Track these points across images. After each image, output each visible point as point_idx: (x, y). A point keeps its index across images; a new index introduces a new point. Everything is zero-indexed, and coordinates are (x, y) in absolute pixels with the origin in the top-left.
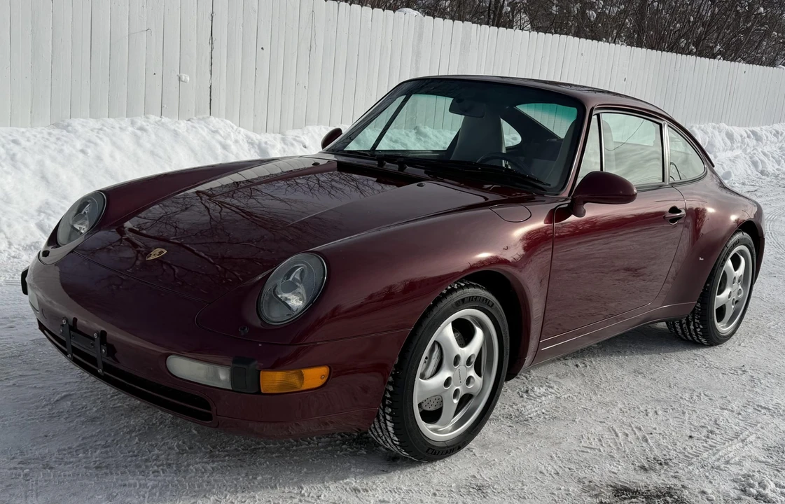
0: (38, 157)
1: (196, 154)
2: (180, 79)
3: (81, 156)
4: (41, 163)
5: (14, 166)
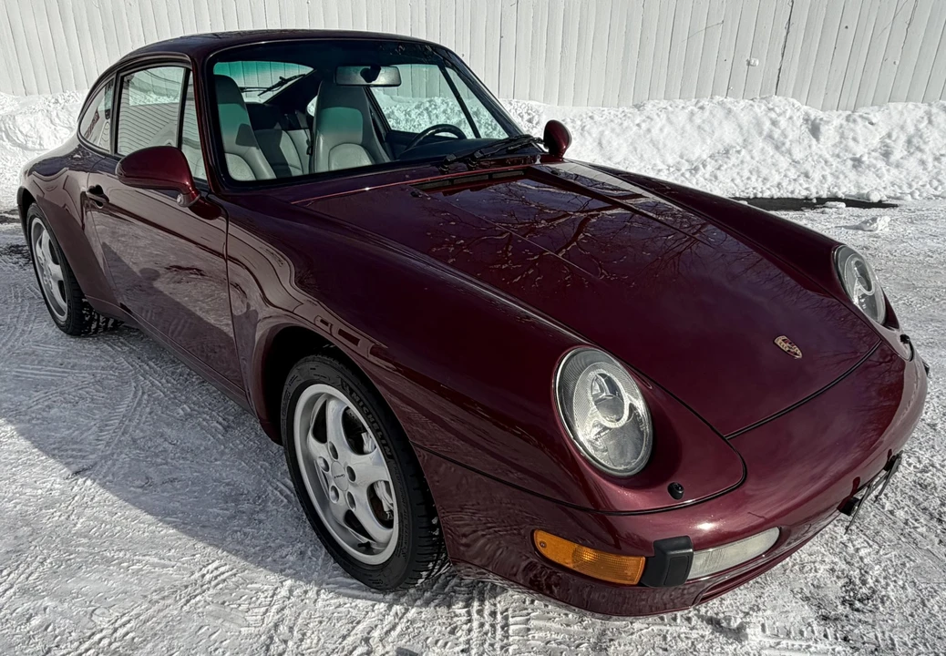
0: (601, 129)
1: (742, 129)
2: (749, 64)
3: (635, 128)
4: (602, 133)
5: (581, 134)
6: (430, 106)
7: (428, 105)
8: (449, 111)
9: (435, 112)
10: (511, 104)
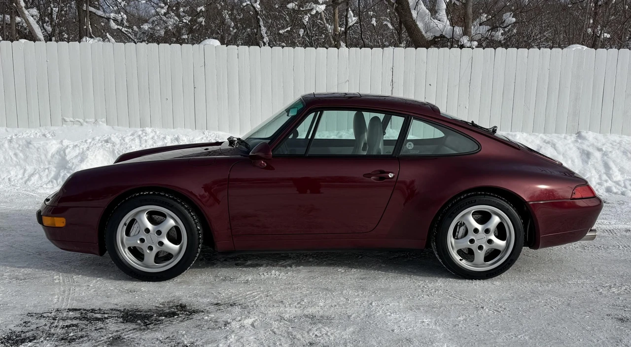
6: (142, 134)
7: (140, 133)
8: (156, 137)
9: (145, 137)
10: (204, 133)
